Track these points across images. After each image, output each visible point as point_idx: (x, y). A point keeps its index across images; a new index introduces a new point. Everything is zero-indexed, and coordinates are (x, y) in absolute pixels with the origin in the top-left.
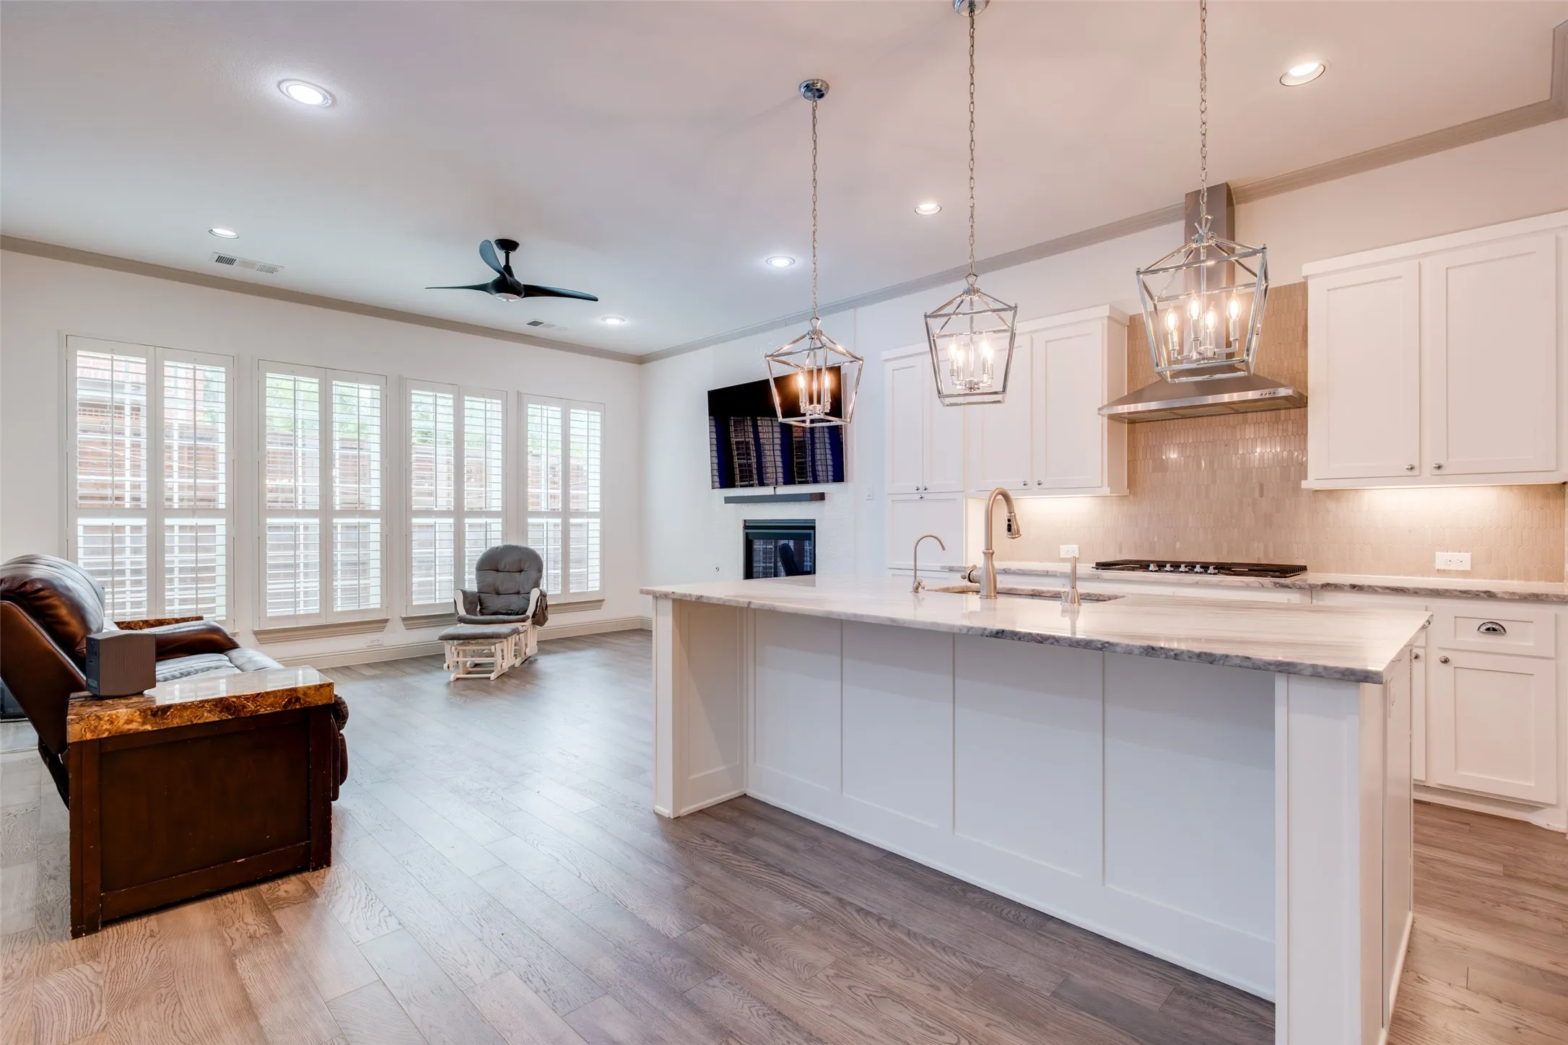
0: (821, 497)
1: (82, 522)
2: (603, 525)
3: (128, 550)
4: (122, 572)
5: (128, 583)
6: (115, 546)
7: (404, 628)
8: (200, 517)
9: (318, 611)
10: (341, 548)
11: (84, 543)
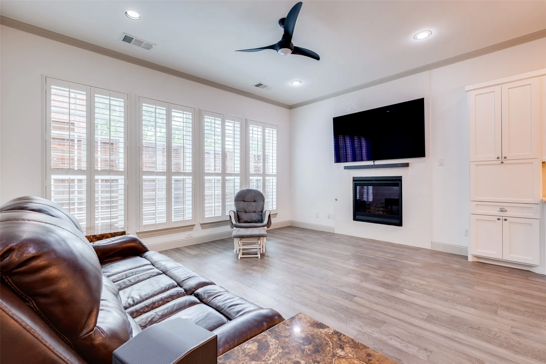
0: (407, 165)
1: (54, 177)
2: (277, 179)
3: (76, 192)
4: (74, 204)
5: (76, 209)
6: (70, 190)
7: (201, 229)
8: (112, 175)
9: (165, 222)
10: (174, 191)
11: (54, 189)
